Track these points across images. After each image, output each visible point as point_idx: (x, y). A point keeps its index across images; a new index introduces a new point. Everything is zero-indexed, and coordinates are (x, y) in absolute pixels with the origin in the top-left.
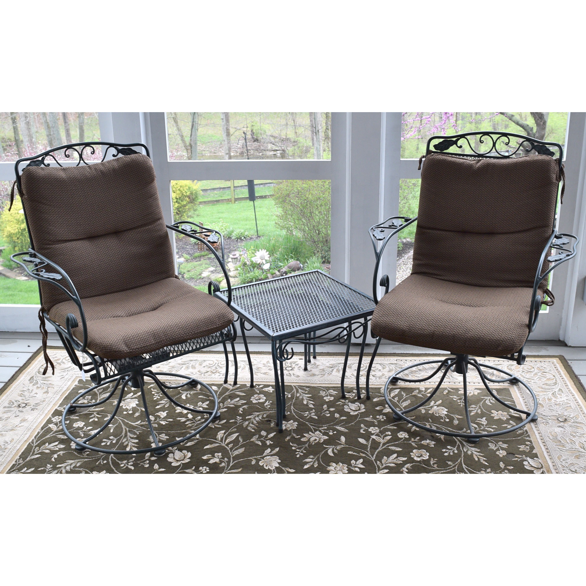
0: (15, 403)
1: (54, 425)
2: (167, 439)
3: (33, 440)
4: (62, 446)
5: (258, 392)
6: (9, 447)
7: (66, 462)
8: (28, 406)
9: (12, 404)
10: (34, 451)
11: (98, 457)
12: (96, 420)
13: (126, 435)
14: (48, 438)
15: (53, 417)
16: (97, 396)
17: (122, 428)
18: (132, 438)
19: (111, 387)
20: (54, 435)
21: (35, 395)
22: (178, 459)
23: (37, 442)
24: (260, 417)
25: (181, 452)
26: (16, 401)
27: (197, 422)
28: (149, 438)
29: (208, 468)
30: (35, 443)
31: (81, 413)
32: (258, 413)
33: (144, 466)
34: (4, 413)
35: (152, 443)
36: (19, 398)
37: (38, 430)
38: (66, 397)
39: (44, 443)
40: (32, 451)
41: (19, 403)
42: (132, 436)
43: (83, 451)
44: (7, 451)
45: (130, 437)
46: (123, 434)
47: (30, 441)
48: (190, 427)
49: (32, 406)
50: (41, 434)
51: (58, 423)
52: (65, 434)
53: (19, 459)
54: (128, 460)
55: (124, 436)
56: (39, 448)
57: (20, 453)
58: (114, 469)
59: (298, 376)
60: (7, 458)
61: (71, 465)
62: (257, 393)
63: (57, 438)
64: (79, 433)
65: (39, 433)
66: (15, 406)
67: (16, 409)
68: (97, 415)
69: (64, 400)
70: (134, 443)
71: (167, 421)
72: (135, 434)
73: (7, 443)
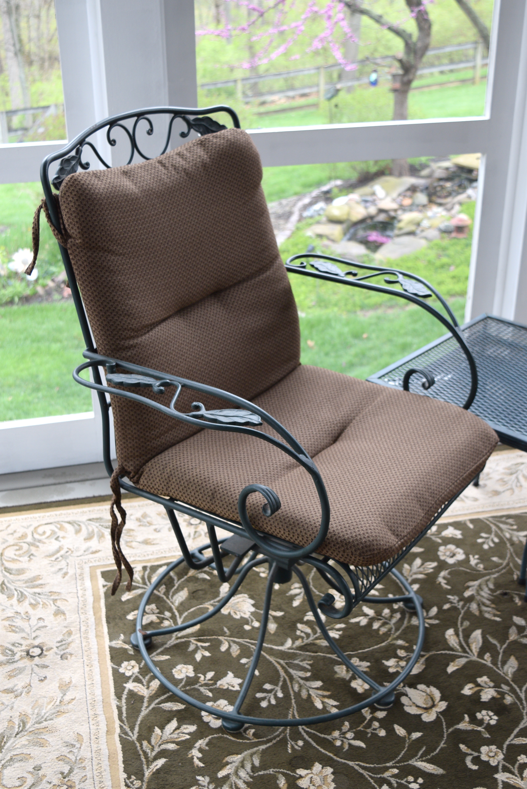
0: (15, 650)
1: (136, 684)
2: (368, 667)
3: (121, 727)
4: (192, 728)
5: (439, 541)
6: (85, 753)
7: (227, 763)
8: (48, 650)
9: (10, 653)
10: (145, 753)
11: (278, 736)
12: (207, 654)
13: (291, 678)
14: (147, 715)
15: (119, 665)
16: (165, 602)
17: (271, 662)
18: (306, 679)
19: (176, 578)
20: (153, 705)
21: (41, 624)
22: (425, 706)
23: (132, 729)
24: (486, 589)
25: (416, 688)
26: (13, 645)
27: (390, 620)
28: (336, 673)
29: (491, 713)
30: (130, 734)
31: (167, 646)
32: (476, 583)
33: (376, 735)
34: (10, 676)
35: (350, 681)
36: (15, 637)
37: (114, 702)
38: (108, 617)
39: (151, 730)
40: (141, 753)
41: (24, 648)
42: (302, 674)
43: (242, 730)
44: (87, 763)
45: (302, 678)
46: (282, 673)
47: (118, 730)
48: (387, 635)
49: (55, 649)
50: (127, 709)
51: (141, 677)
52: (174, 698)
53: (129, 778)
54: (340, 730)
55: (287, 678)
56: (149, 742)
57: (121, 766)
58: (331, 755)
59: (476, 500)
60: (101, 782)
61: (243, 766)
62: (440, 545)
63: (165, 711)
64: (199, 690)
65: (119, 708)
66: (22, 658)
67: (26, 662)
68: (199, 644)
69: (108, 622)
70: (317, 689)
71: (338, 630)
72: (303, 669)
73: (73, 746)
